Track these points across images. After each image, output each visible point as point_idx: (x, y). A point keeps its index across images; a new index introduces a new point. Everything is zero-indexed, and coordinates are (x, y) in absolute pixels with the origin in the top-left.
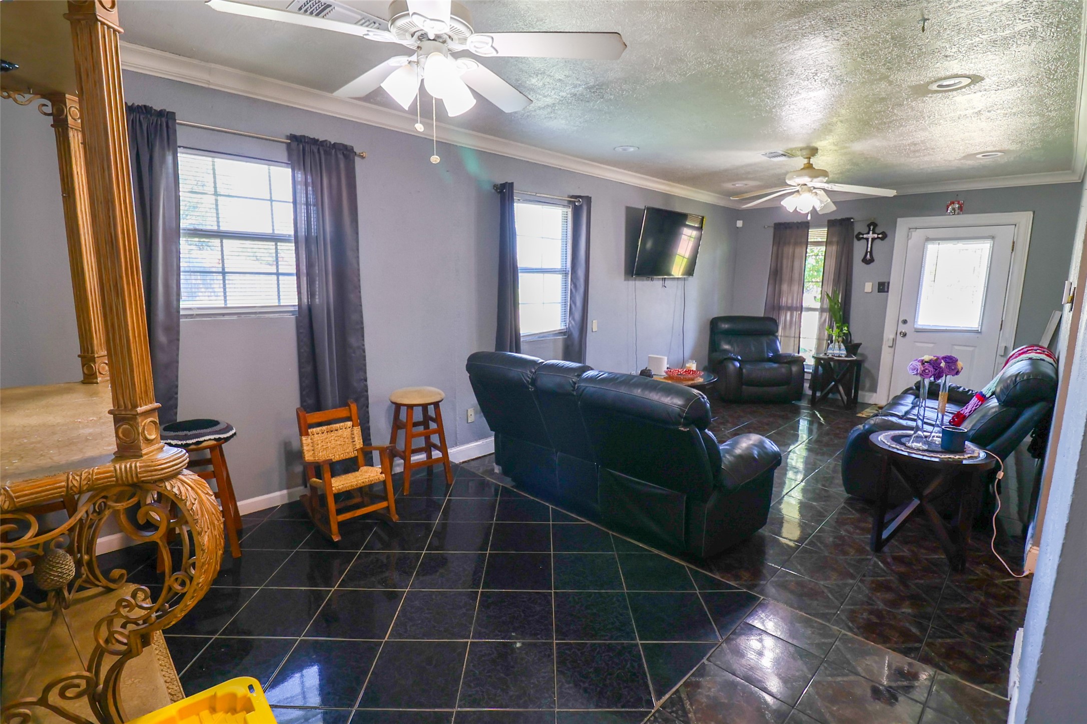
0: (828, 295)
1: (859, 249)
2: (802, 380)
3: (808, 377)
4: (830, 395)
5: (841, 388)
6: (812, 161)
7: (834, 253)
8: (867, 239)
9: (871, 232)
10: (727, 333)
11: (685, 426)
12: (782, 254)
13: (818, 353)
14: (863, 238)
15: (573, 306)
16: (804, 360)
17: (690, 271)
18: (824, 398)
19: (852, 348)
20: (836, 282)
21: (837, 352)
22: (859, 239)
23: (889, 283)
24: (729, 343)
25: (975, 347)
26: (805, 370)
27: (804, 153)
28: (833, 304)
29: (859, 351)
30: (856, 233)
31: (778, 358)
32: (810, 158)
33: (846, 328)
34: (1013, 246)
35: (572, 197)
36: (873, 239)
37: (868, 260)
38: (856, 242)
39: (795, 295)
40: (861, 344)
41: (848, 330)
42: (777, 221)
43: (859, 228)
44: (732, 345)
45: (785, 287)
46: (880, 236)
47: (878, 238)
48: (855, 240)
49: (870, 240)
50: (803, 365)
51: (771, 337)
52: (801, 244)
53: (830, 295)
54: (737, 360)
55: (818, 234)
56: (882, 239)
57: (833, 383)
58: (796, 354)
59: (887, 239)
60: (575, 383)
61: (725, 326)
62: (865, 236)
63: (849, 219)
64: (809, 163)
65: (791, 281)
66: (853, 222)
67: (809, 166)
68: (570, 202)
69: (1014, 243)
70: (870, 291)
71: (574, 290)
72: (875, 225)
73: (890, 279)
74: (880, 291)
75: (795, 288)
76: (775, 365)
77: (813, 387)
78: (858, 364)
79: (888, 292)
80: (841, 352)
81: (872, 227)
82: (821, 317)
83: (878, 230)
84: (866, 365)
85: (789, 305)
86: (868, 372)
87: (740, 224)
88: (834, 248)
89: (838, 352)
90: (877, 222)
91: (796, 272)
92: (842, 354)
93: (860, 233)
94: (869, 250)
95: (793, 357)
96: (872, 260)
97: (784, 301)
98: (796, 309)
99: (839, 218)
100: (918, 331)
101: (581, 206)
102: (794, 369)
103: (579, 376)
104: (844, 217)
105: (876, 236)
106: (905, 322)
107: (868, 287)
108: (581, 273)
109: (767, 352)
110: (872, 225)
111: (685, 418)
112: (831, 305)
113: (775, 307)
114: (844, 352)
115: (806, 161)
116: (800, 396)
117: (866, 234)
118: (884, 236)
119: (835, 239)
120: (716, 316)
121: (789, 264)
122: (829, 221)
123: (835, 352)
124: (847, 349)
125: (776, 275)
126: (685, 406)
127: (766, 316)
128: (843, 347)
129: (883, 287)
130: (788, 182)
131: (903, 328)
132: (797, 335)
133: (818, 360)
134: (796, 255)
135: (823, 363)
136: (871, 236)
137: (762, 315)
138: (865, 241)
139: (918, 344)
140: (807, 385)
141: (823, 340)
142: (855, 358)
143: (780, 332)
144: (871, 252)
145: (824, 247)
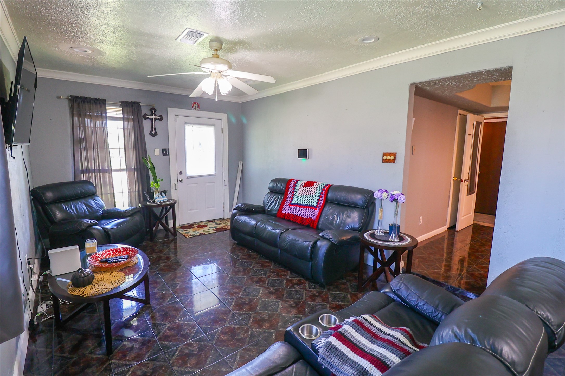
1: (147, 125)
9: (153, 115)
12: (84, 125)
14: (148, 118)
22: (146, 119)
23: (169, 149)
25: (214, 182)
30: (143, 114)
34: (222, 131)
36: (155, 120)
37: (153, 134)
38: (144, 121)
43: (144, 111)
45: (92, 153)
47: (158, 119)
48: (143, 119)
49: (153, 120)
54: (97, 225)
55: (114, 111)
56: (160, 120)
59: (163, 120)
62: (150, 117)
63: (136, 103)
65: (97, 147)
66: (139, 106)
69: (222, 128)
70: (159, 155)
72: (155, 110)
73: (168, 146)
74: (164, 154)
75: (102, 154)
79: (169, 155)
80: (164, 199)
81: (153, 111)
85: (99, 168)
89: (162, 199)
90: (155, 108)
92: (165, 200)
93: (145, 114)
94: (153, 127)
96: (156, 134)
97: (93, 167)
98: (107, 172)
99: (131, 101)
100: (188, 178)
104: (134, 101)
105: (156, 117)
106: (181, 173)
107: (158, 152)
113: (84, 171)
117: (150, 115)
119: (128, 117)
121: (93, 134)
122: (123, 102)
123: (160, 199)
125: (80, 142)
129: (165, 152)
131: (180, 177)
136: (153, 117)
137: (72, 180)
138: (150, 120)
139: (189, 186)
141: (134, 192)
144: (155, 128)
145: (122, 122)
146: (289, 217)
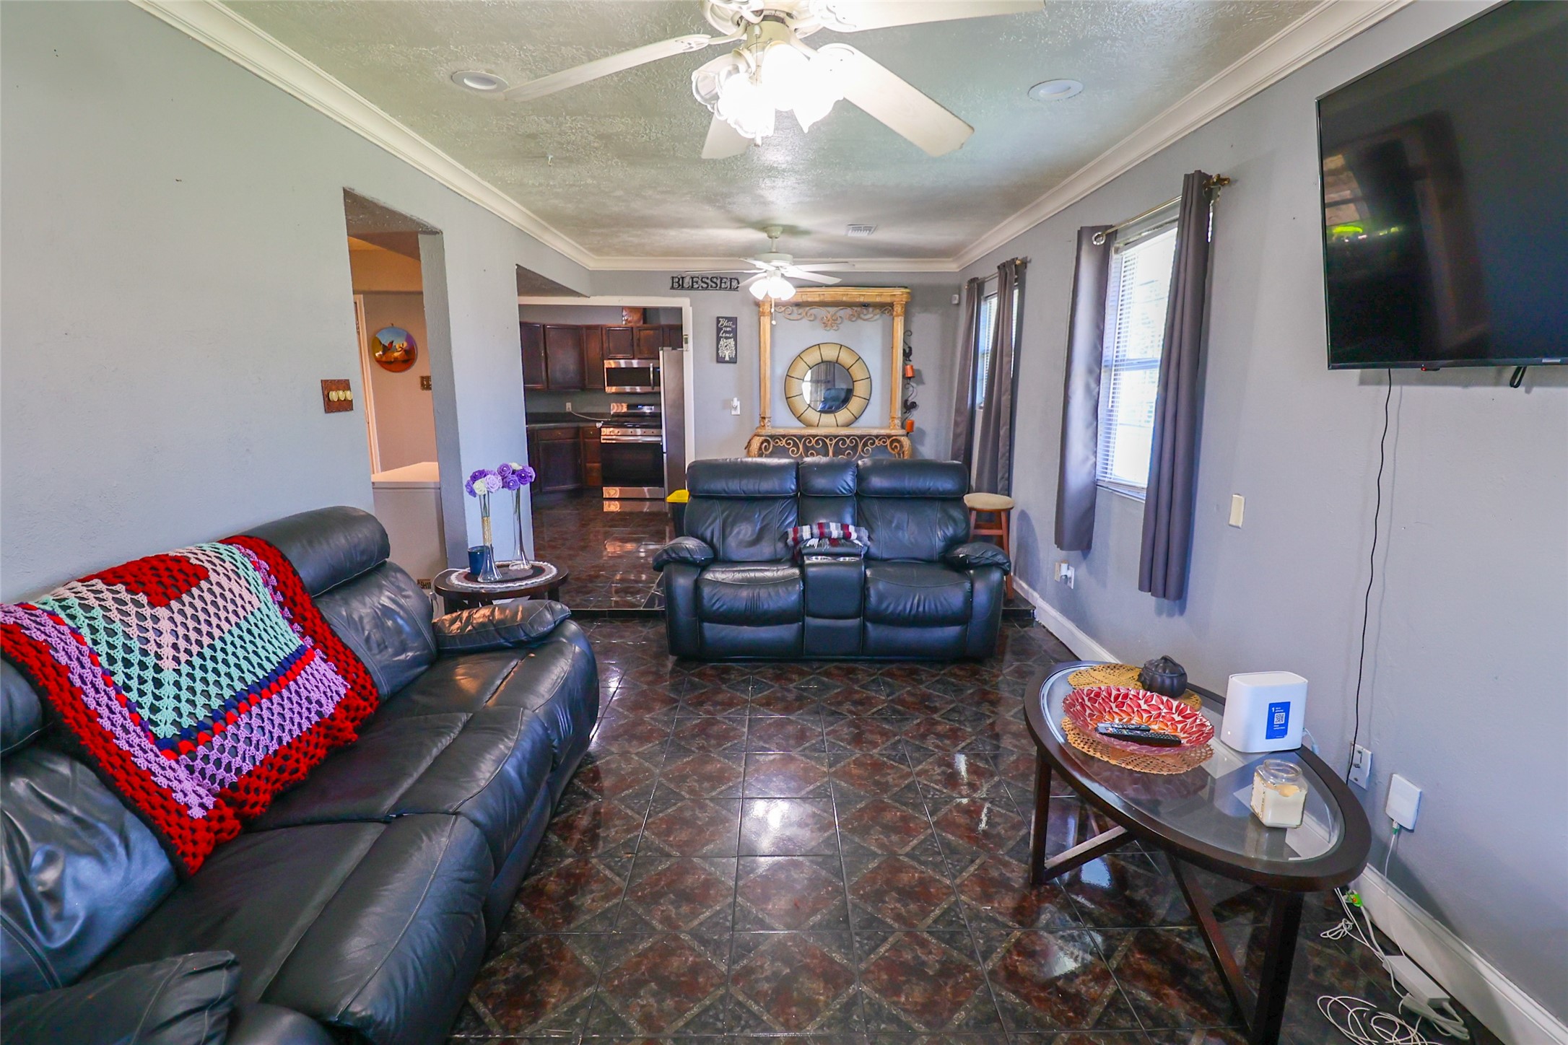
146: (274, 775)
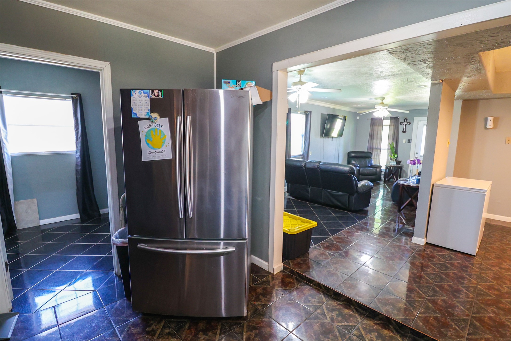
0: (390, 144)
1: (401, 128)
2: (381, 174)
3: (383, 173)
4: (391, 180)
5: (395, 177)
6: (383, 101)
7: (392, 129)
8: (404, 124)
9: (405, 122)
10: (354, 157)
11: (350, 174)
12: (374, 129)
13: (386, 164)
14: (402, 124)
15: (305, 147)
16: (381, 167)
17: (340, 135)
18: (389, 180)
19: (398, 162)
20: (393, 139)
21: (393, 164)
22: (401, 124)
23: (411, 140)
24: (355, 161)
26: (382, 171)
27: (381, 99)
28: (392, 147)
29: (401, 164)
30: (400, 122)
31: (372, 166)
32: (382, 100)
33: (396, 155)
35: (305, 111)
36: (406, 124)
37: (404, 132)
39: (378, 145)
40: (401, 161)
41: (397, 156)
42: (372, 117)
43: (401, 120)
44: (356, 162)
45: (375, 141)
46: (408, 123)
47: (408, 124)
48: (400, 124)
49: (405, 125)
50: (381, 169)
51: (370, 159)
52: (380, 125)
53: (391, 144)
54: (358, 166)
55: (387, 122)
56: (409, 124)
57: (392, 175)
58: (379, 165)
59: (410, 125)
60: (318, 166)
61: (353, 155)
62: (403, 123)
63: (397, 117)
64: (382, 102)
65: (377, 138)
66: (399, 118)
67: (382, 103)
68: (305, 113)
70: (405, 142)
71: (305, 141)
72: (407, 119)
73: (412, 138)
74: (408, 142)
75: (379, 141)
76: (371, 168)
77: (385, 177)
78: (401, 168)
79: (411, 143)
81: (405, 120)
82: (388, 151)
83: (408, 121)
84: (404, 169)
85: (376, 147)
86: (404, 171)
87: (358, 118)
88: (392, 127)
90: (407, 118)
91: (379, 136)
93: (401, 122)
94: (404, 128)
95: (378, 165)
96: (405, 132)
97: (374, 147)
98: (379, 149)
99: (394, 117)
101: (308, 114)
102: (378, 170)
103: (319, 164)
104: (396, 116)
105: (407, 123)
106: (417, 153)
107: (404, 141)
108: (308, 136)
109: (368, 164)
110: (406, 120)
111: (350, 172)
112: (391, 147)
113: (371, 147)
114: (396, 164)
115: (381, 101)
116: (380, 179)
118: (410, 123)
119: (393, 124)
120: (349, 151)
121: (376, 133)
122: (390, 118)
124: (396, 162)
125: (372, 136)
126: (350, 169)
127: (368, 151)
128: (395, 162)
129: (409, 141)
130: (375, 107)
132: (379, 158)
133: (386, 167)
134: (379, 130)
135: (389, 168)
136: (405, 123)
137: (366, 151)
138: (403, 125)
140: (382, 176)
141: (389, 160)
142: (399, 166)
143: (373, 157)
144: (405, 129)
145: (389, 127)
